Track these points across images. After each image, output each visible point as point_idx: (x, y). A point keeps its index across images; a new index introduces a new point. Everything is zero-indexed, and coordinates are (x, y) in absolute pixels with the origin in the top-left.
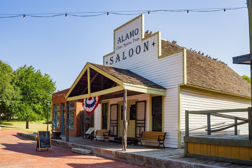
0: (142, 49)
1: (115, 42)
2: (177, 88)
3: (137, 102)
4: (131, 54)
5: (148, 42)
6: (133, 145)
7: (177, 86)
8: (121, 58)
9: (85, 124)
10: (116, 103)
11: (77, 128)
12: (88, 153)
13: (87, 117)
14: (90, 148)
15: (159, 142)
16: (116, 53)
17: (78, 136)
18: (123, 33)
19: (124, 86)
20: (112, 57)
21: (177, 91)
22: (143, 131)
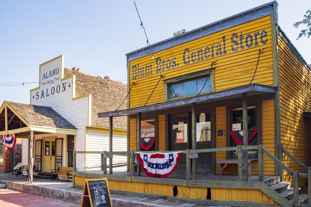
0: (61, 90)
1: (41, 77)
2: (84, 129)
3: (56, 139)
4: (53, 92)
5: (65, 83)
6: (51, 180)
7: (84, 127)
8: (45, 95)
9: (15, 159)
10: (40, 138)
11: (6, 163)
12: (3, 187)
13: (17, 152)
14: (5, 182)
15: (68, 176)
16: (41, 88)
17: (7, 172)
18: (48, 69)
19: (30, 128)
20: (38, 92)
21: (84, 132)
22: (60, 166)
